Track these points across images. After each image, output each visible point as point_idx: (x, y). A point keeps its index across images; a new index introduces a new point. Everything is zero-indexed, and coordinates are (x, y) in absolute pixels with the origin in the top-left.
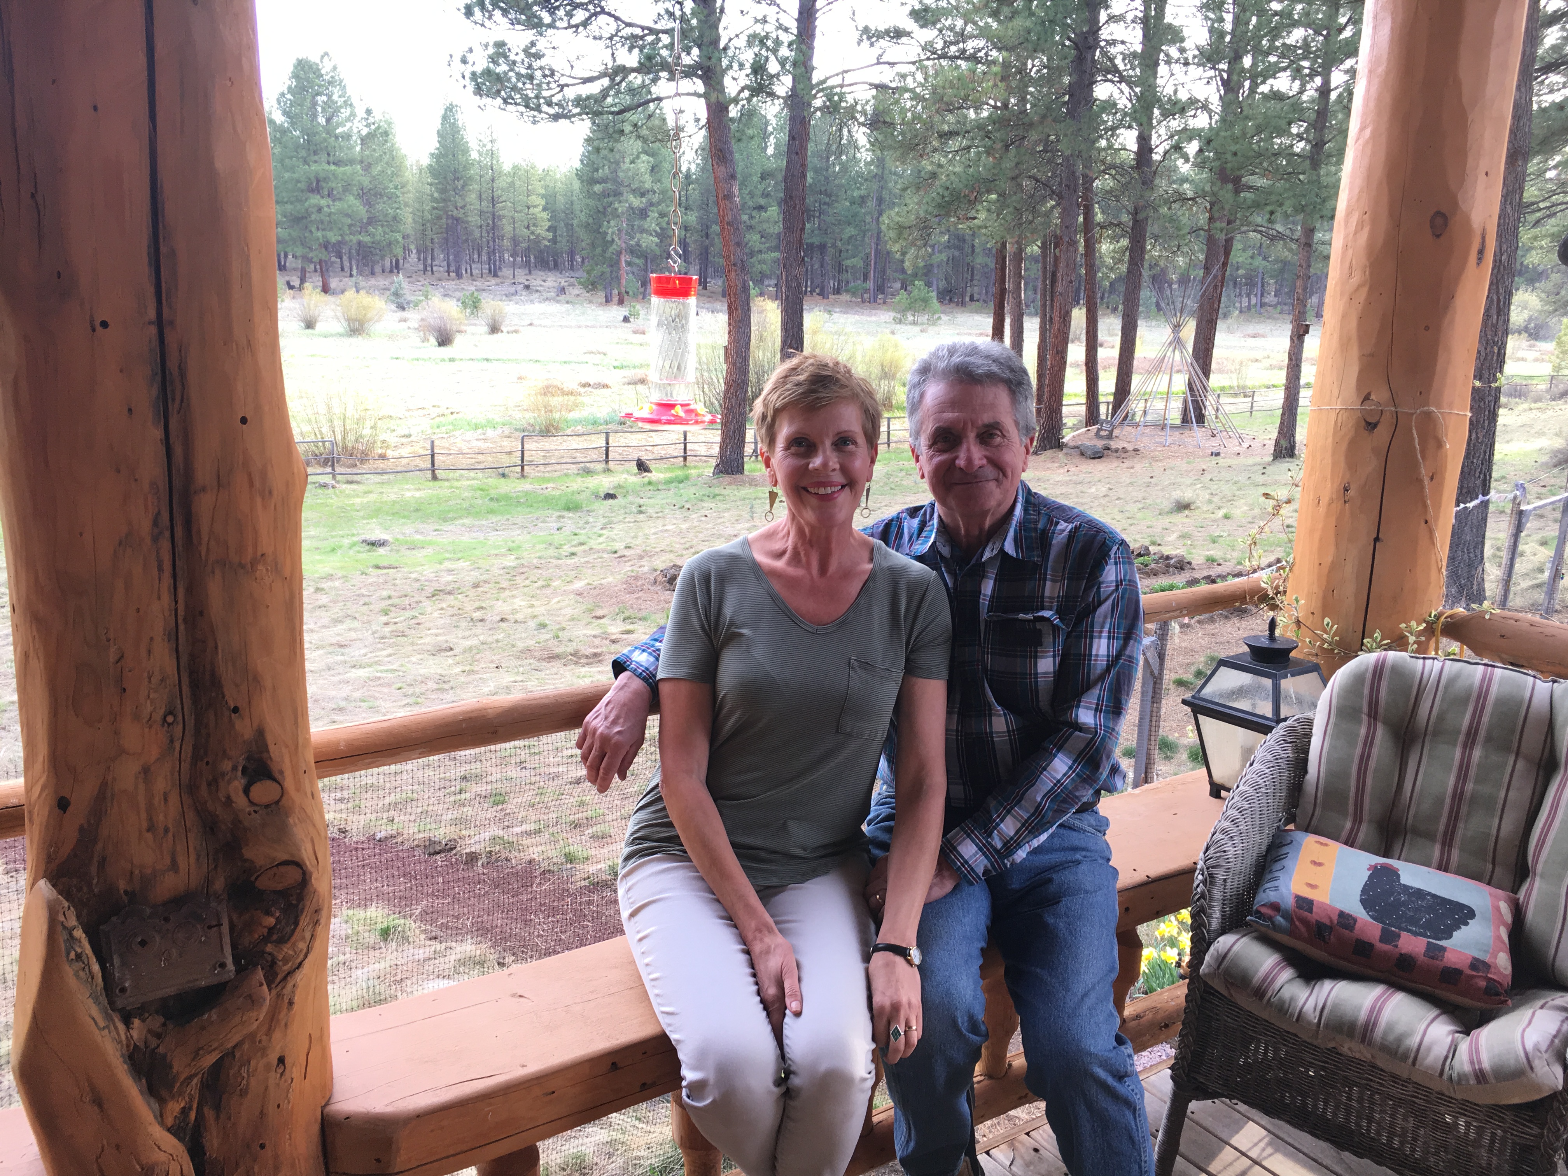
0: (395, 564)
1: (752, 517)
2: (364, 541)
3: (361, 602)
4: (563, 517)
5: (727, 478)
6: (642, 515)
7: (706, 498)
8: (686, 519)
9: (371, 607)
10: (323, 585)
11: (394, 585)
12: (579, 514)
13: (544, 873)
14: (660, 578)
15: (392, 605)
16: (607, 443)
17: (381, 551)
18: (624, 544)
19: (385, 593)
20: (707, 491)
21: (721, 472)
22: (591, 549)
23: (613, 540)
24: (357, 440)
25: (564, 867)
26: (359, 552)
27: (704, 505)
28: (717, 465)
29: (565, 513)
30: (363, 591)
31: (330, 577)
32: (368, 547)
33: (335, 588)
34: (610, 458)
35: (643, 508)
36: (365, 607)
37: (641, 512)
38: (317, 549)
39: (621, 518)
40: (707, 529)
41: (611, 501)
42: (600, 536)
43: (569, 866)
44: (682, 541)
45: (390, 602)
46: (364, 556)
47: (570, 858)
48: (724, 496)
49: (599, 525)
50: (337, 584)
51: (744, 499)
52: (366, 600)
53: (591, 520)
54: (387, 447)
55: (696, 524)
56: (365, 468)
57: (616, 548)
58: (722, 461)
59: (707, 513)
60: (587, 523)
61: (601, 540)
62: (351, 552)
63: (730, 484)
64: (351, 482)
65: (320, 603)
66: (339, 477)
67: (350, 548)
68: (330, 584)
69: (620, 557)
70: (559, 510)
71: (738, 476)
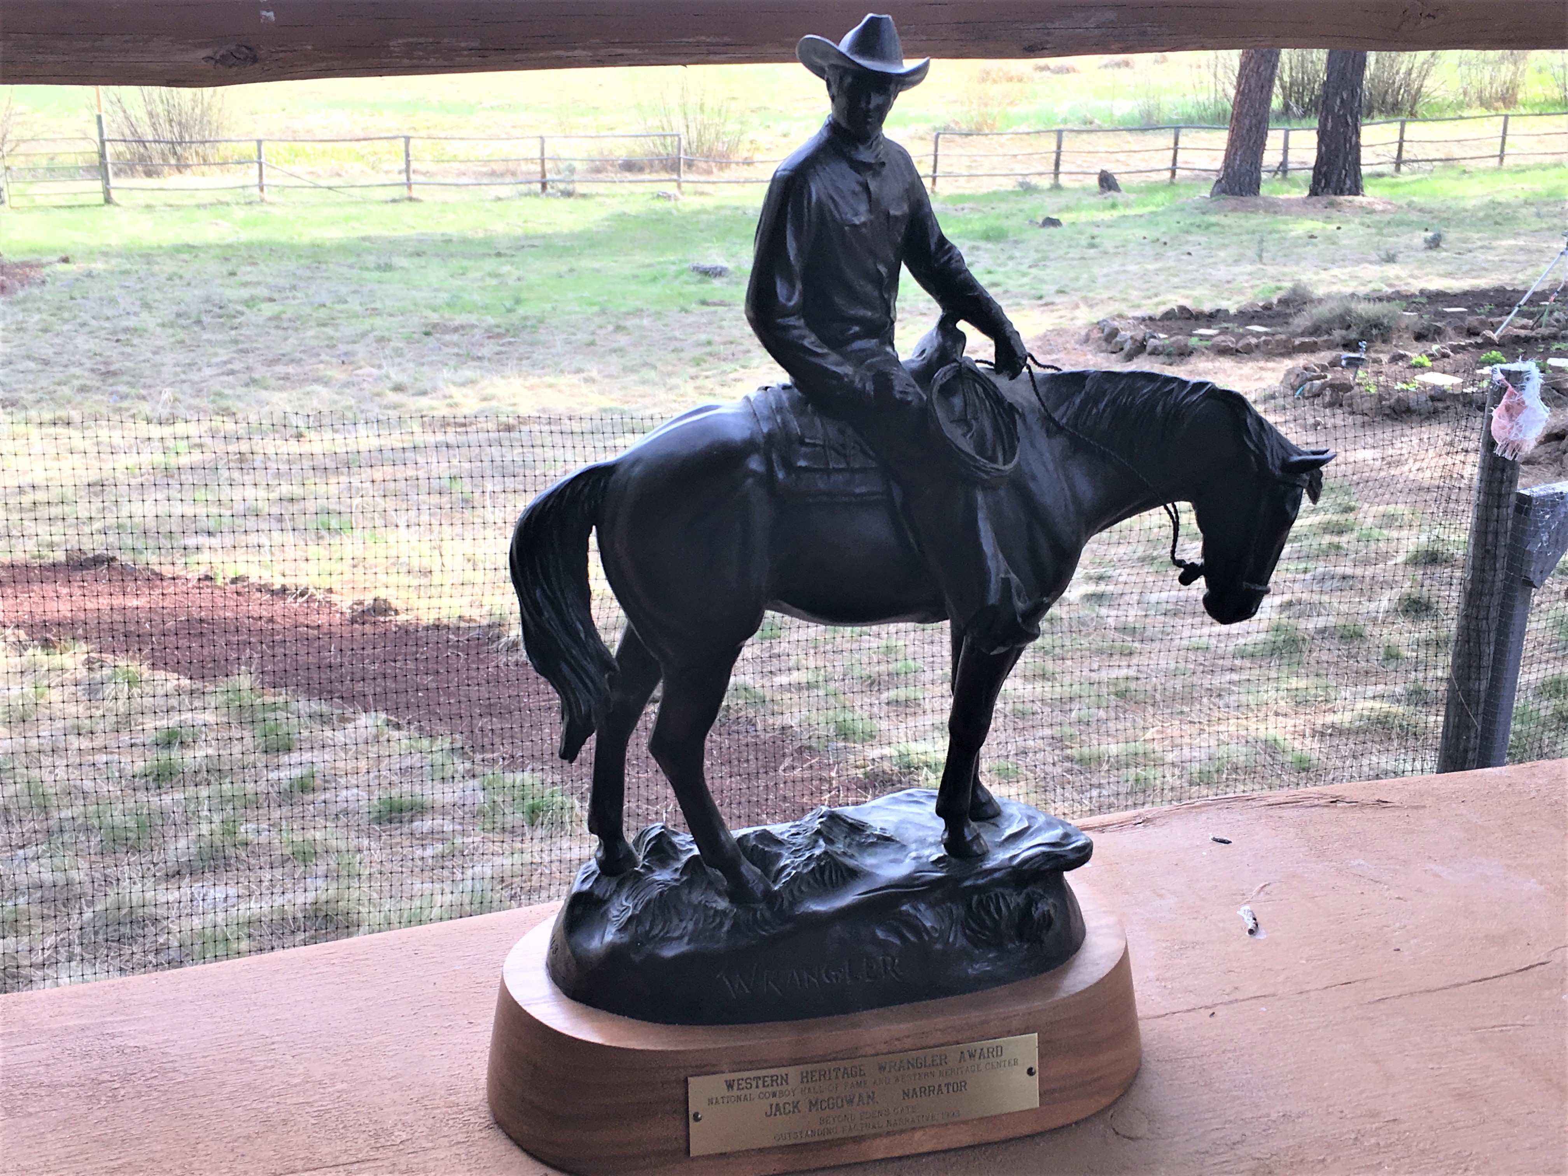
0: (728, 300)
1: (1260, 257)
2: (696, 269)
3: (670, 349)
4: (977, 248)
5: (1233, 201)
6: (1092, 251)
7: (1194, 229)
8: (1158, 257)
9: (682, 355)
10: (630, 323)
11: (721, 327)
12: (1001, 246)
13: (800, 750)
14: (1096, 334)
15: (710, 354)
16: (1059, 147)
17: (717, 283)
18: (1056, 287)
19: (703, 337)
20: (1198, 220)
21: (1224, 191)
22: (1006, 292)
23: (1042, 281)
24: (717, 137)
25: (833, 745)
26: (687, 283)
27: (1190, 238)
28: (1218, 182)
29: (983, 244)
30: (677, 334)
31: (638, 313)
32: (699, 277)
33: (641, 328)
34: (1061, 169)
35: (1097, 241)
36: (674, 355)
37: (1092, 246)
38: (635, 277)
39: (1061, 252)
40: (1186, 272)
41: (1051, 230)
42: (1024, 275)
43: (841, 744)
44: (1145, 286)
45: (709, 349)
46: (692, 288)
47: (844, 733)
48: (1223, 226)
49: (1028, 262)
50: (645, 322)
51: (1254, 232)
52: (678, 344)
53: (1018, 254)
54: (757, 149)
55: (1171, 263)
56: (727, 175)
57: (1043, 293)
58: (1227, 175)
59: (1190, 249)
60: (1011, 258)
61: (1024, 280)
62: (677, 283)
63: (1234, 210)
64: (702, 194)
65: (615, 345)
66: (684, 186)
67: (676, 277)
68: (637, 321)
69: (1046, 305)
70: (974, 239)
71: (1250, 199)
